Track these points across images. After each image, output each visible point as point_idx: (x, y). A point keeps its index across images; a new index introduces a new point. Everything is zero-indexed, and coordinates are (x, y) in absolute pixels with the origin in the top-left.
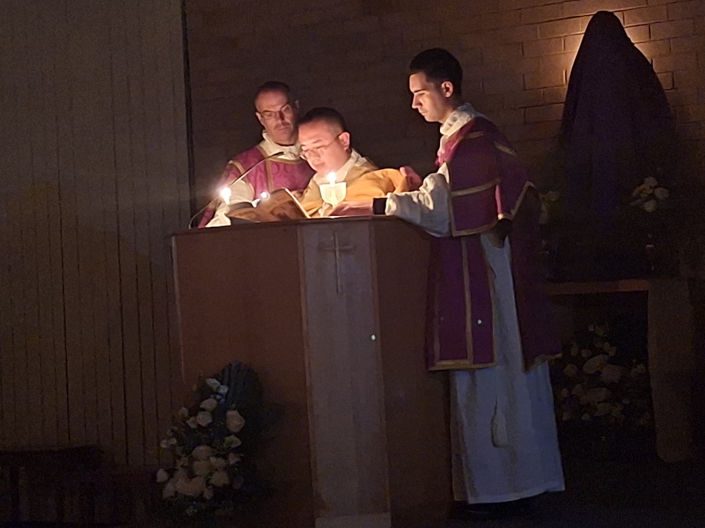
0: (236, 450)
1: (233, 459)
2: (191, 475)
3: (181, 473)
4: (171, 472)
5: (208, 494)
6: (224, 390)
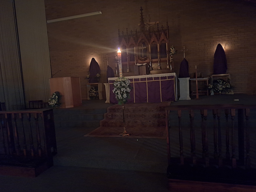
0: (57, 100)
1: (57, 101)
2: (52, 102)
3: (51, 102)
4: (50, 102)
5: (54, 104)
6: (56, 94)
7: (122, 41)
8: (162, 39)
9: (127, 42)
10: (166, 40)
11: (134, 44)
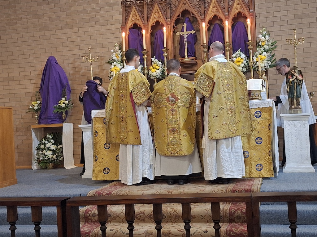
7: (131, 15)
8: (237, 11)
9: (143, 17)
10: (246, 13)
11: (162, 20)
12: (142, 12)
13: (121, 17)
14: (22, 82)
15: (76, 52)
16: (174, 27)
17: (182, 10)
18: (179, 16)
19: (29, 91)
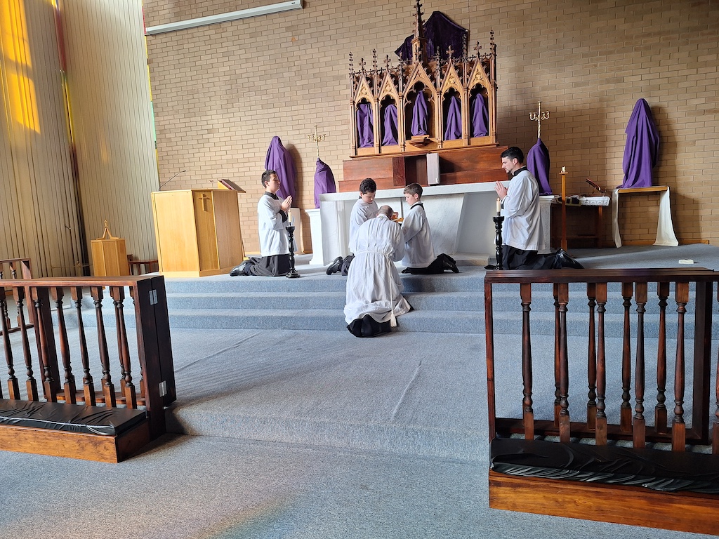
7: (360, 89)
8: (476, 82)
9: (373, 91)
10: (486, 84)
11: (394, 95)
12: (371, 85)
13: (349, 92)
14: (246, 165)
15: (301, 132)
16: (406, 101)
17: (415, 82)
18: (411, 88)
19: (254, 173)
